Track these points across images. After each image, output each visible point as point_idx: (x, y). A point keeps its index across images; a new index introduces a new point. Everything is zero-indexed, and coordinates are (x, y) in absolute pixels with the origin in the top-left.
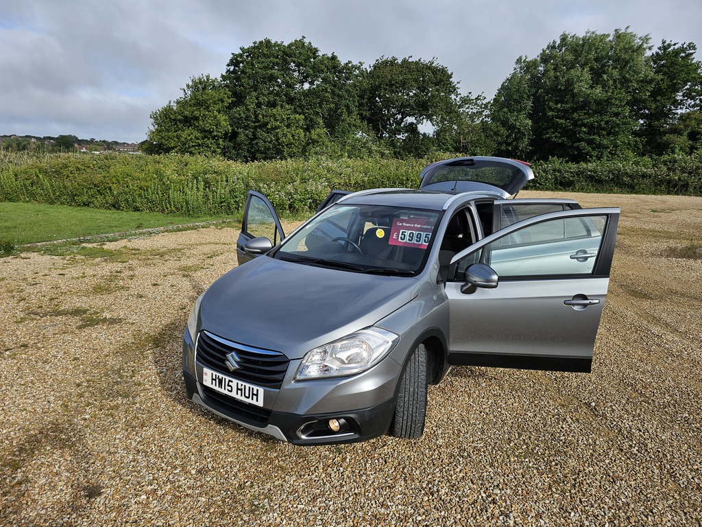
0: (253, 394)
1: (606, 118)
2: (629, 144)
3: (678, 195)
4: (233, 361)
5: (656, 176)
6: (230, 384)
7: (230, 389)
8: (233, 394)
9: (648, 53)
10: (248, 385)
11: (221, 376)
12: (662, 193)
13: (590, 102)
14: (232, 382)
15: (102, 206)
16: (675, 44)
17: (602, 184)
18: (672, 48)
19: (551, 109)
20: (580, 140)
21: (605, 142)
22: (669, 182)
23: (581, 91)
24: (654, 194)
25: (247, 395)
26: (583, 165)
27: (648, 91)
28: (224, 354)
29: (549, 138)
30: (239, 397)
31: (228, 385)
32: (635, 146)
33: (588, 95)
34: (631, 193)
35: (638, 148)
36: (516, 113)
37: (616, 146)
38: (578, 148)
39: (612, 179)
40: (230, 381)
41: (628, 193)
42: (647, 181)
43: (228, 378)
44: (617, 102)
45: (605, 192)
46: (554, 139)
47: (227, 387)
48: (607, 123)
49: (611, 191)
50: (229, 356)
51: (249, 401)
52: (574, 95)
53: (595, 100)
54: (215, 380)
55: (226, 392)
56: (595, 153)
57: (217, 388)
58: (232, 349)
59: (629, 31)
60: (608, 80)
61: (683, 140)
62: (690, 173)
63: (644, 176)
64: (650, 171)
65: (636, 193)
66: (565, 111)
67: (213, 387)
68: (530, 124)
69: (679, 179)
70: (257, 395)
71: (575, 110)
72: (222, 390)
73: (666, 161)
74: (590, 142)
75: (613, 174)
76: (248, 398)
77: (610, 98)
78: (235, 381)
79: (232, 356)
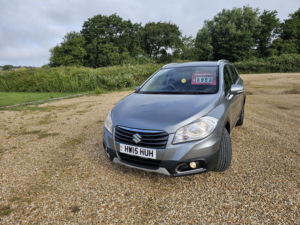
0: (150, 153)
1: (244, 43)
2: (254, 53)
3: (276, 73)
4: (137, 138)
5: (266, 66)
6: (136, 150)
7: (136, 152)
8: (139, 155)
9: (259, 16)
10: (146, 149)
11: (130, 146)
12: (269, 72)
13: (236, 37)
14: (137, 148)
15: (32, 91)
16: (269, 11)
17: (245, 70)
18: (268, 13)
19: (220, 41)
20: (234, 53)
21: (244, 53)
22: (272, 68)
23: (232, 32)
24: (266, 73)
25: (146, 154)
26: (236, 63)
27: (260, 31)
28: (132, 135)
29: (220, 53)
30: (142, 156)
31: (135, 151)
32: (256, 54)
33: (236, 34)
34: (257, 73)
35: (257, 55)
36: (205, 44)
37: (248, 55)
38: (233, 57)
39: (249, 68)
40: (136, 148)
41: (256, 73)
42: (263, 68)
43: (135, 147)
44: (248, 36)
45: (246, 73)
46: (222, 53)
47: (134, 152)
48: (244, 45)
49: (248, 73)
50: (135, 136)
51: (148, 157)
52: (229, 34)
53: (239, 36)
54: (127, 149)
55: (134, 154)
56: (240, 58)
57: (129, 153)
58: (135, 133)
59: (249, 6)
60: (243, 27)
61: (275, 51)
62: (280, 64)
63: (261, 66)
64: (263, 64)
65: (259, 73)
66: (226, 41)
67: (126, 153)
68: (212, 47)
69: (276, 66)
70: (152, 154)
71: (230, 40)
72: (132, 154)
73: (270, 59)
74: (238, 54)
75: (249, 66)
76: (147, 155)
77: (245, 34)
78: (139, 148)
79: (136, 136)
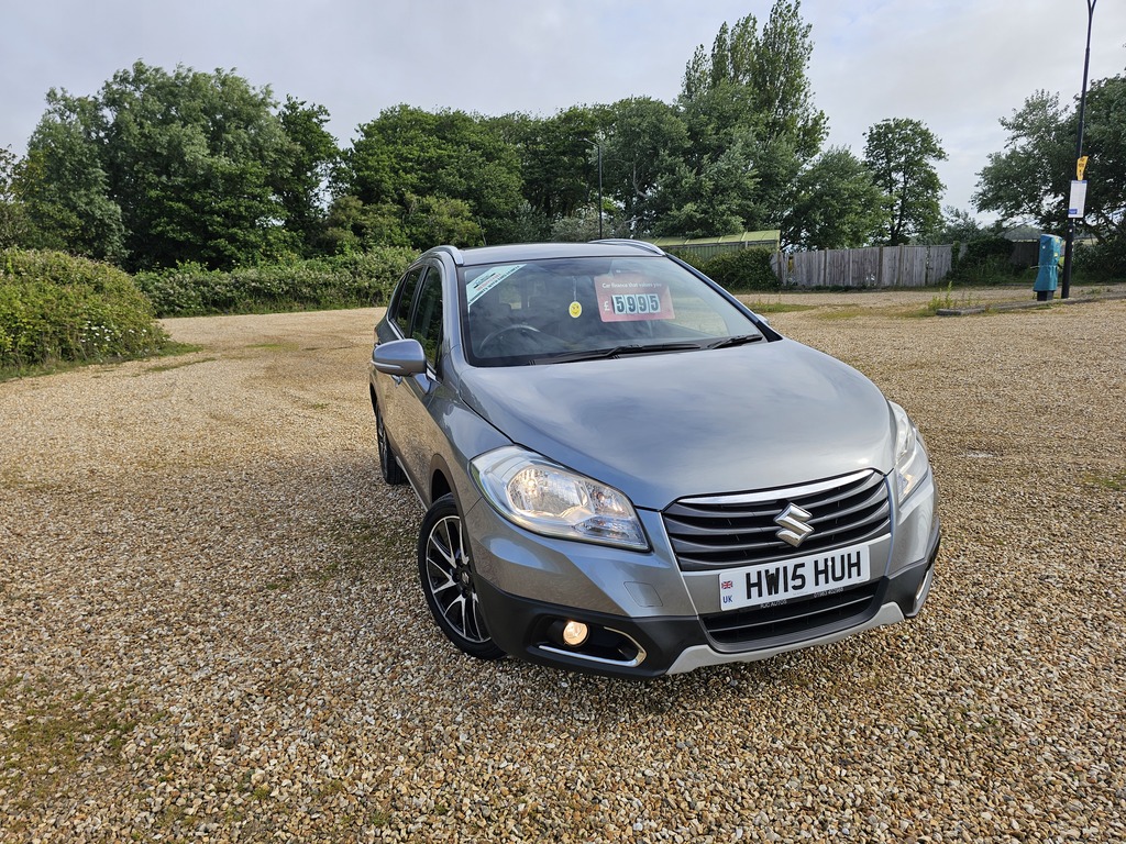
0: (849, 566)
1: (244, 202)
2: (285, 241)
3: (373, 306)
4: (795, 524)
5: (342, 284)
6: (799, 571)
7: (798, 582)
8: (810, 589)
9: (274, 112)
10: (837, 553)
11: (772, 567)
12: (355, 306)
13: (216, 177)
14: (802, 565)
16: (302, 104)
17: (275, 299)
18: (301, 108)
19: (152, 186)
20: (217, 236)
21: (252, 238)
22: (359, 291)
23: (196, 159)
24: (346, 307)
25: (838, 574)
26: (241, 273)
27: (289, 166)
28: (769, 520)
29: (162, 233)
30: (824, 587)
31: (794, 577)
32: (293, 243)
33: (210, 167)
34: (318, 309)
35: (297, 246)
36: (83, 192)
37: (269, 244)
38: (216, 249)
39: (287, 292)
40: (797, 566)
41: (314, 309)
42: (333, 291)
43: (790, 563)
44: (254, 179)
45: (283, 310)
46: (171, 235)
47: (791, 583)
48: (247, 208)
49: (291, 310)
50: (785, 518)
51: (846, 582)
52: (182, 163)
53: (222, 173)
54: (759, 584)
55: (792, 594)
56: (241, 255)
57: (767, 599)
58: (782, 504)
59: (236, 74)
60: (235, 144)
61: (348, 236)
62: (378, 277)
63: (326, 284)
64: (330, 277)
65: (324, 309)
66: (178, 189)
67: (755, 601)
68: (120, 211)
69: (370, 287)
70: (858, 564)
71: (194, 188)
72: (782, 596)
73: (345, 263)
74: (232, 239)
75: (286, 284)
76: (841, 578)
77: (244, 172)
78: (809, 560)
79: (791, 515)
